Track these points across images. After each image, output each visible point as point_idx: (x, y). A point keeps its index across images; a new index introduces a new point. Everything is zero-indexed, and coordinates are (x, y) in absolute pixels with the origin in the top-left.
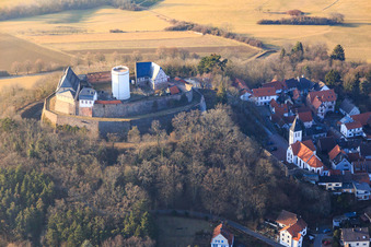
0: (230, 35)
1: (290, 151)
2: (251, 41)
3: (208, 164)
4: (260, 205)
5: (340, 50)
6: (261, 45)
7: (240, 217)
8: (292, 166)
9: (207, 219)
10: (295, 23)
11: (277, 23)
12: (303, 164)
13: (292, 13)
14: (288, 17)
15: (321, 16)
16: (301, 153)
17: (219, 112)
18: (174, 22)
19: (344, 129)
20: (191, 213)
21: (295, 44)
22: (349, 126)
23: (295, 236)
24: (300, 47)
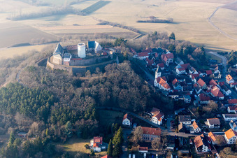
0: (125, 27)
1: (156, 81)
2: (134, 30)
3: (121, 87)
4: (144, 106)
5: (173, 35)
6: (139, 32)
7: (135, 110)
8: (157, 88)
9: (120, 111)
10: (153, 22)
11: (145, 22)
12: (161, 87)
13: (151, 17)
14: (149, 19)
15: (163, 19)
16: (161, 82)
17: (125, 64)
18: (101, 21)
19: (177, 70)
20: (113, 108)
21: (154, 32)
22: (180, 69)
23: (159, 119)
24: (156, 33)
